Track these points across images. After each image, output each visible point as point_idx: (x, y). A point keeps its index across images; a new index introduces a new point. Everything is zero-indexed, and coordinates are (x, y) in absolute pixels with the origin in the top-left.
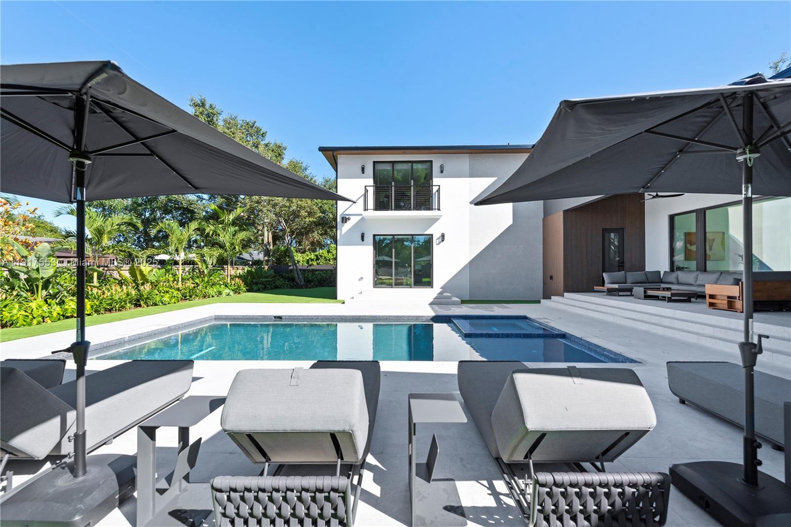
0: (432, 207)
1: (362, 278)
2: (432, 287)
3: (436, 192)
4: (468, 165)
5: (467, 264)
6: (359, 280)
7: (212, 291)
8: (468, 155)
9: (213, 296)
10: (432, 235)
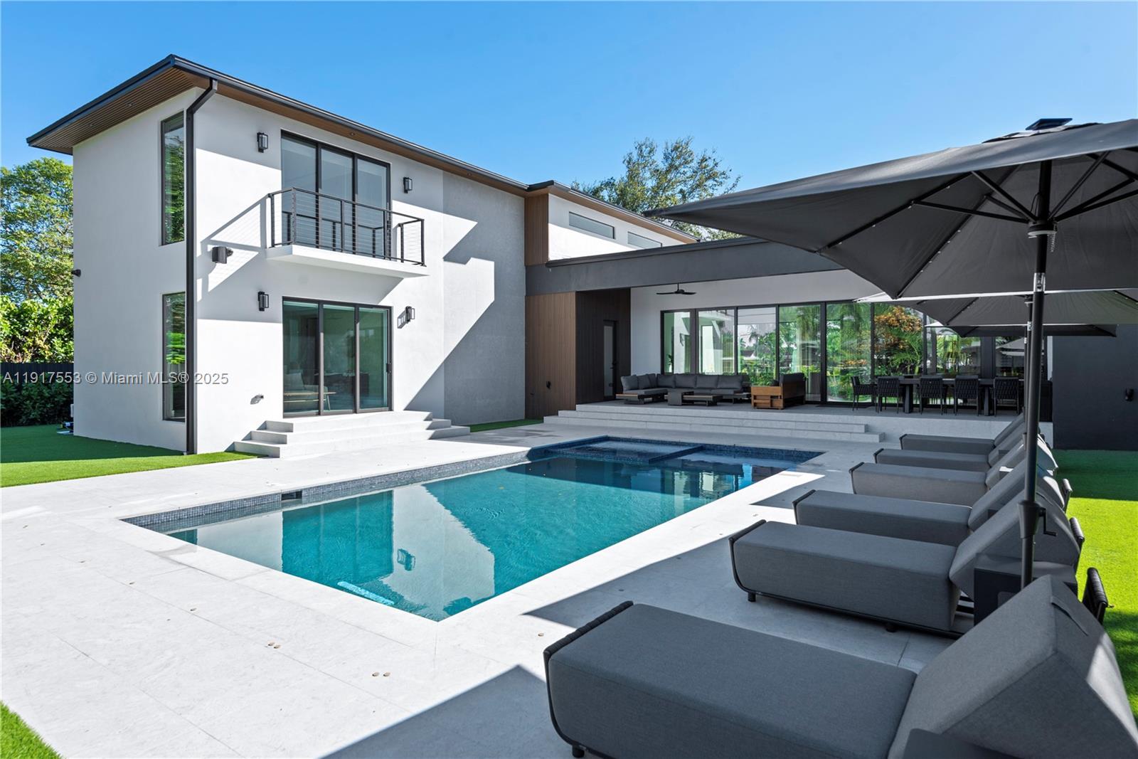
0: (390, 255)
2: (391, 409)
3: (396, 227)
4: (441, 191)
5: (441, 366)
8: (442, 171)
10: (391, 308)
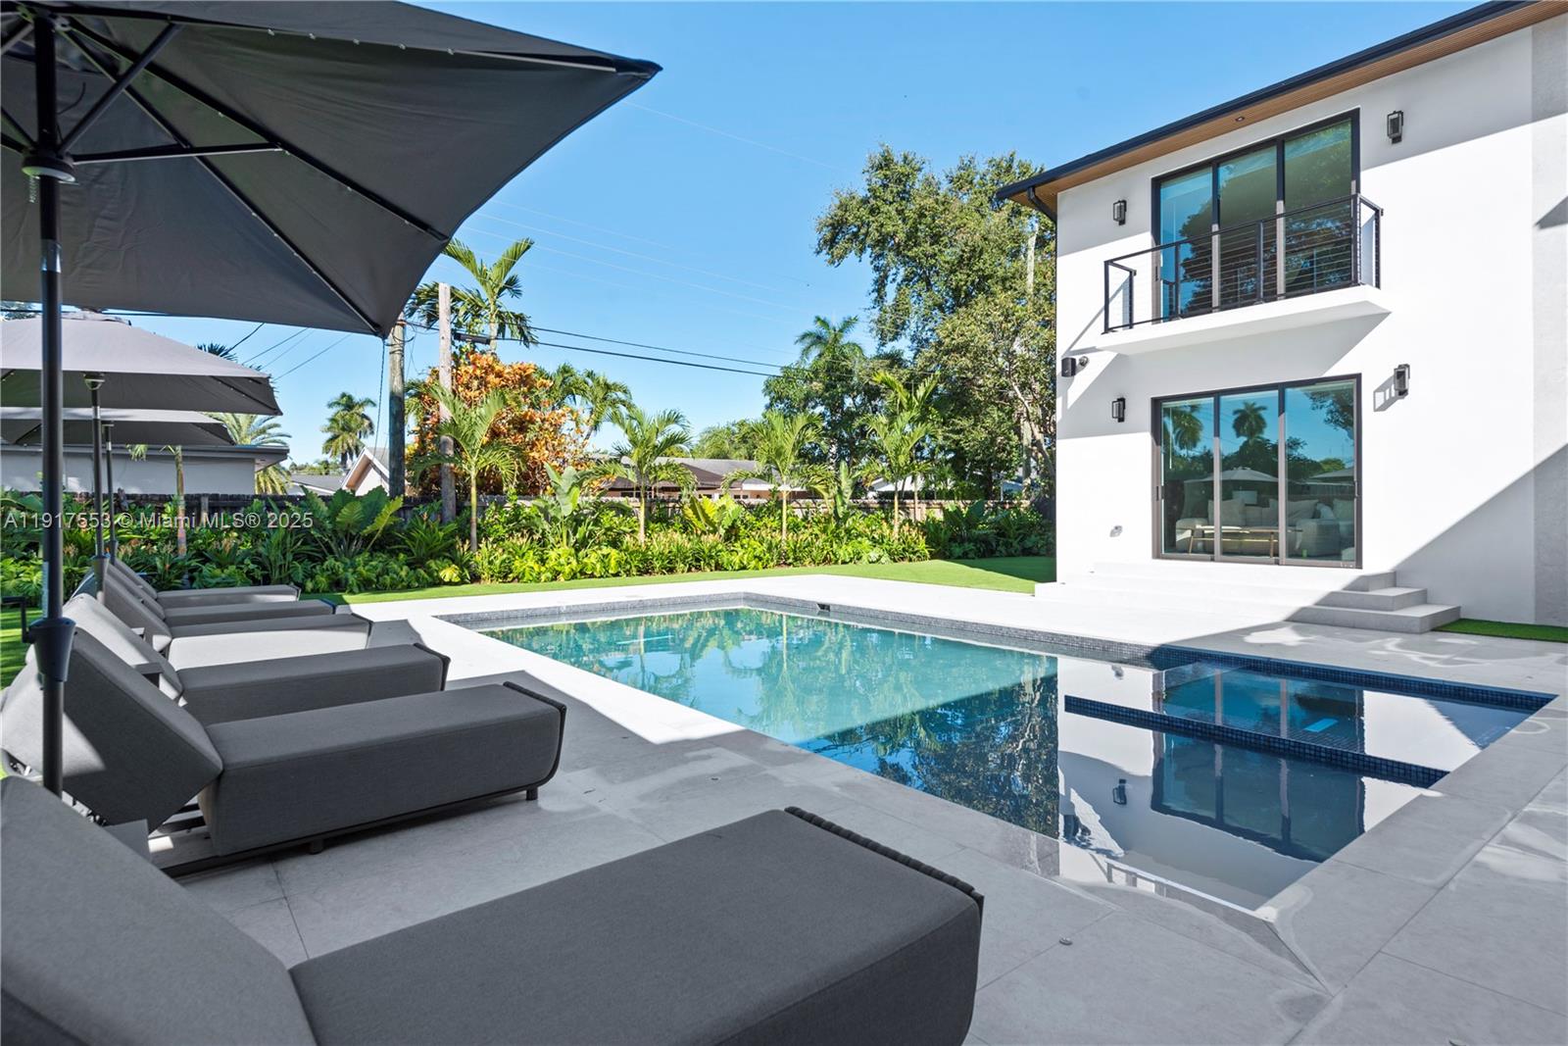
1: (1118, 529)
2: (1357, 565)
6: (1113, 534)
7: (844, 551)
8: (1529, 29)
9: (844, 563)
10: (1358, 377)
